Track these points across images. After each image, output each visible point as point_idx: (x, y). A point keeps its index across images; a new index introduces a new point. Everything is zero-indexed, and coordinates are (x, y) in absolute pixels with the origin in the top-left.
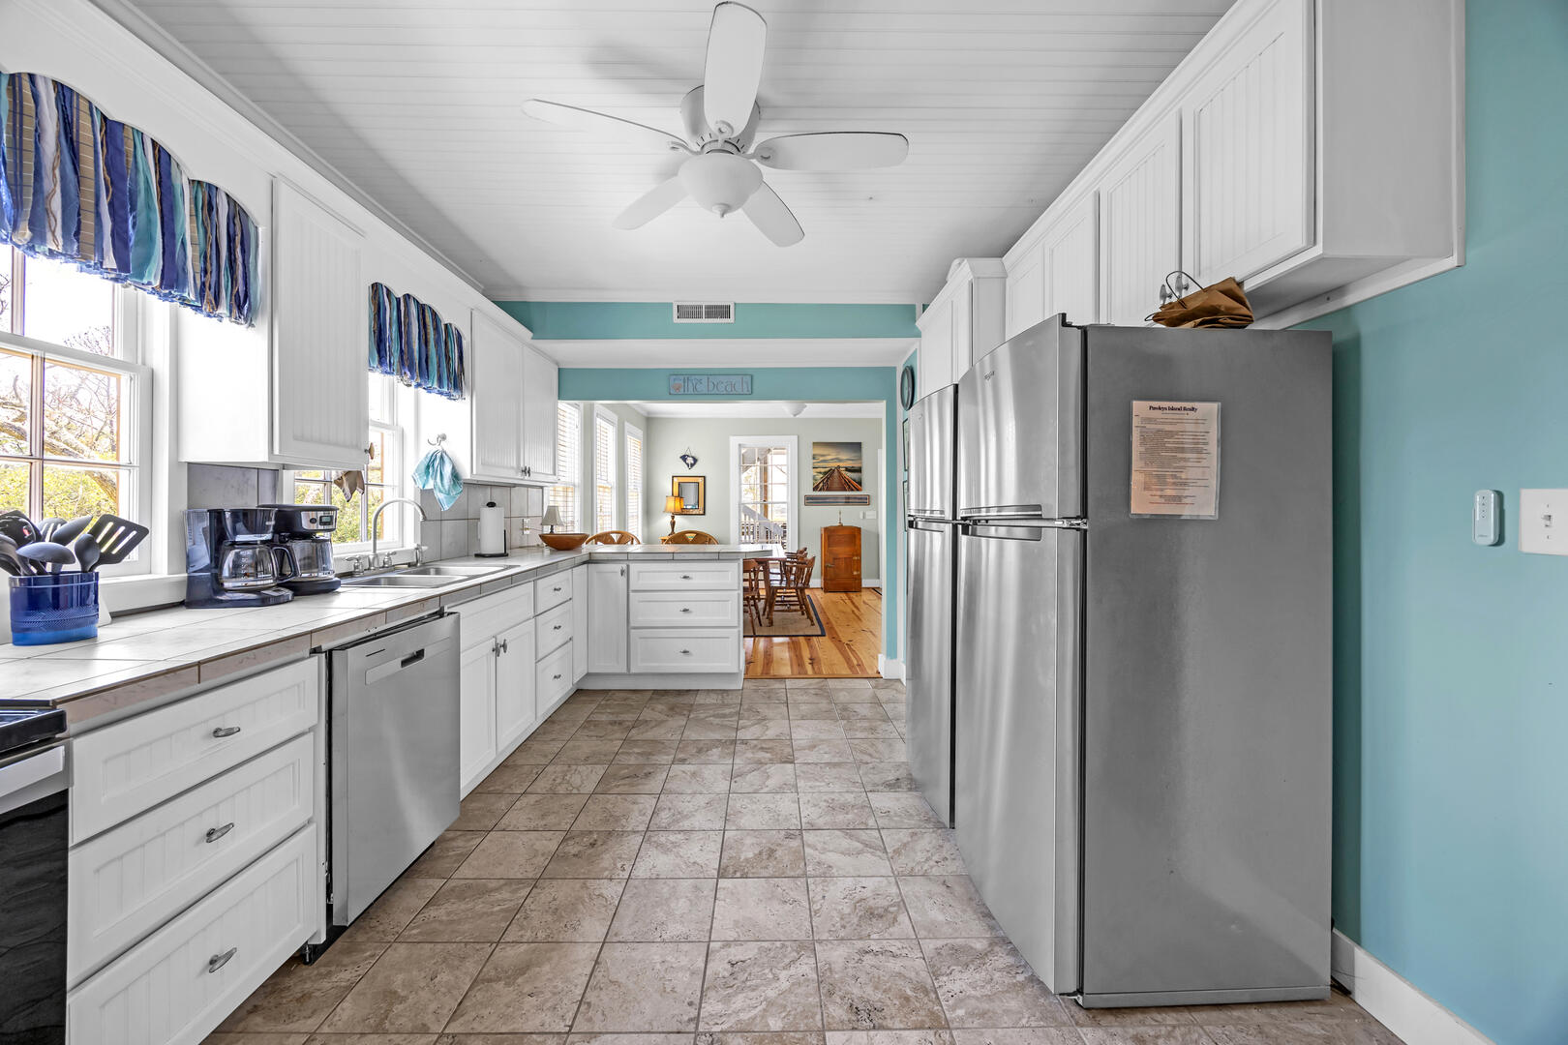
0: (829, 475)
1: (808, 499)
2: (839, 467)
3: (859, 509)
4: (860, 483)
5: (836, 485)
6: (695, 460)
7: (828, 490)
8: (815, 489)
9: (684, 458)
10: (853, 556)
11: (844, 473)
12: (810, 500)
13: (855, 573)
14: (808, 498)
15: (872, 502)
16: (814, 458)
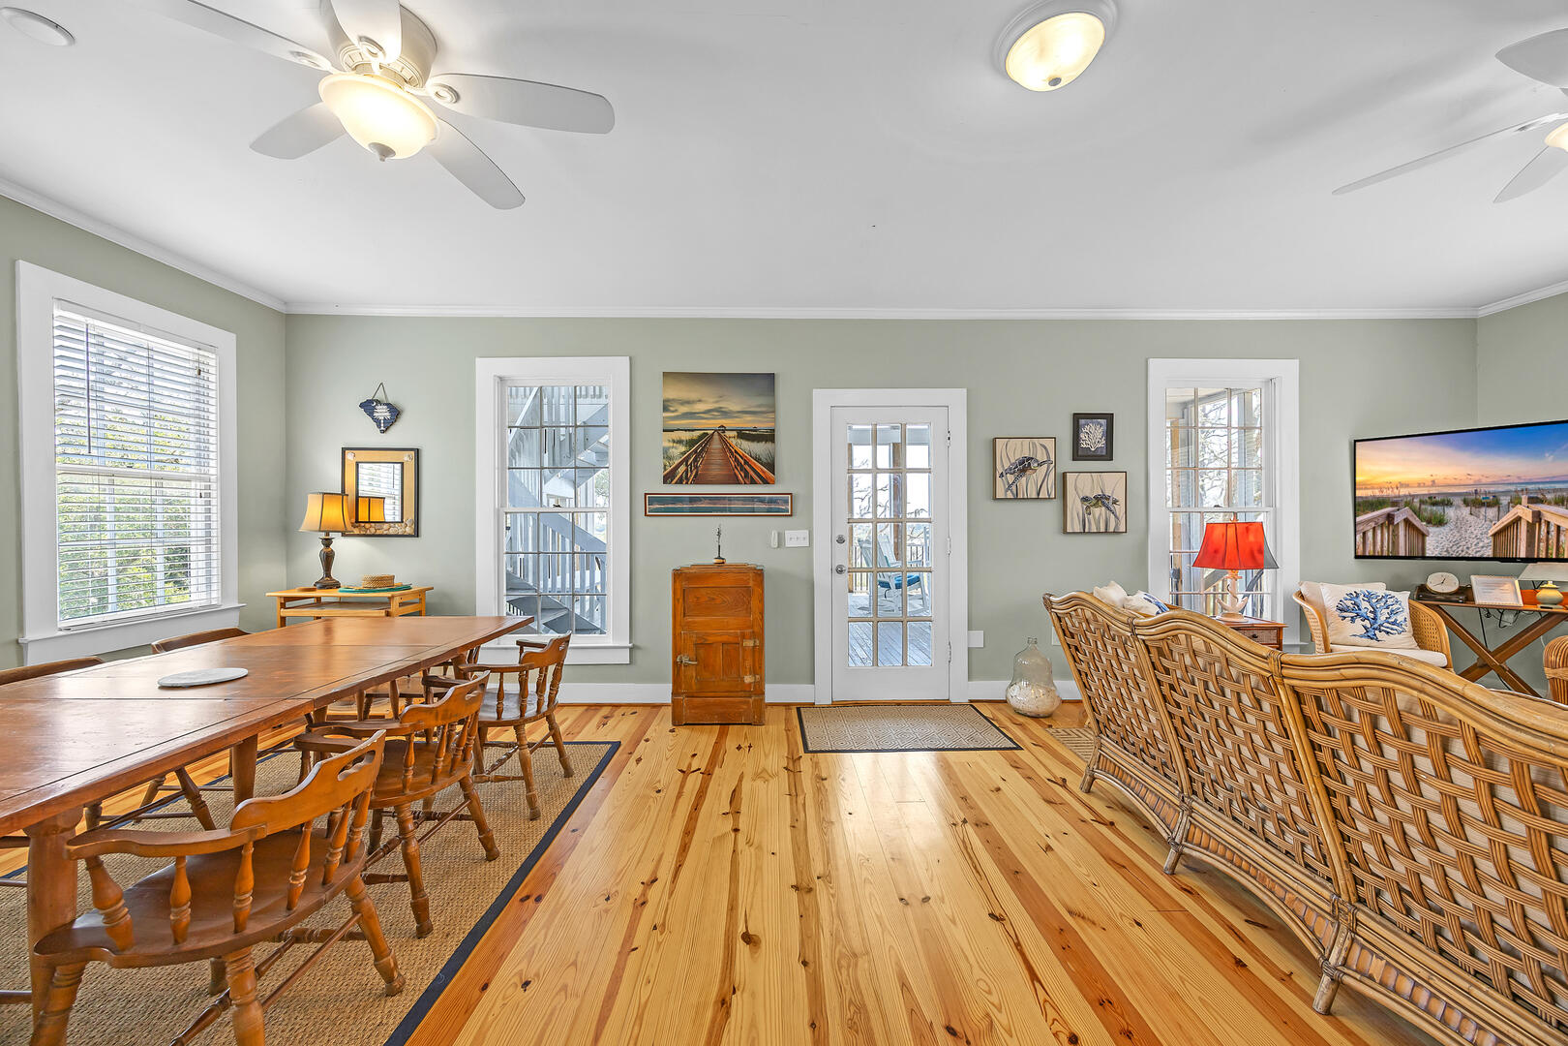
0: (700, 445)
1: (652, 501)
2: (723, 429)
3: (767, 527)
4: (771, 466)
5: (716, 470)
6: (396, 413)
7: (697, 481)
8: (668, 478)
9: (368, 406)
10: (743, 636)
11: (733, 442)
12: (658, 505)
13: (748, 679)
14: (651, 499)
15: (799, 506)
16: (666, 409)
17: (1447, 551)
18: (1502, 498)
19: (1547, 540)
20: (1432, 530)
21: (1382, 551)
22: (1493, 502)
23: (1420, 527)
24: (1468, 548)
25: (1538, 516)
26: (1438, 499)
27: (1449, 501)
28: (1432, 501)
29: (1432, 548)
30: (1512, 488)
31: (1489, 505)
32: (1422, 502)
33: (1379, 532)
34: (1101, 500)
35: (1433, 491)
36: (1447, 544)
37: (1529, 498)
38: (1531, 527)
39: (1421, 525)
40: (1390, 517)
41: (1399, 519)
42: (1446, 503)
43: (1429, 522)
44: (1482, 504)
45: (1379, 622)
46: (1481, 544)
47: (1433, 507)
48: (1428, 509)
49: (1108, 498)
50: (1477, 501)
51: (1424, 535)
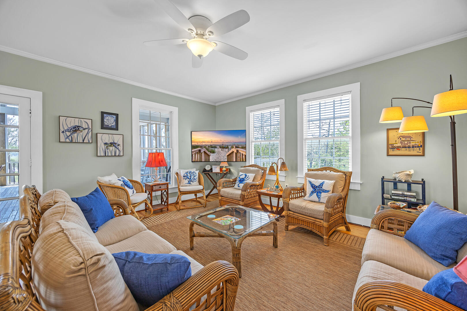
17: (215, 160)
18: (229, 146)
19: (240, 157)
20: (211, 154)
21: (197, 160)
22: (227, 148)
23: (208, 154)
24: (221, 159)
25: (238, 151)
26: (213, 146)
27: (216, 147)
28: (211, 146)
29: (211, 159)
30: (232, 144)
31: (226, 148)
32: (209, 147)
33: (196, 155)
34: (113, 144)
35: (212, 144)
36: (215, 158)
37: (235, 147)
38: (236, 154)
39: (209, 153)
40: (200, 151)
41: (202, 151)
42: (215, 147)
43: (211, 152)
44: (224, 148)
45: (191, 179)
46: (224, 158)
47: (212, 148)
48: (210, 149)
49: (116, 144)
50: (223, 147)
51: (209, 156)
